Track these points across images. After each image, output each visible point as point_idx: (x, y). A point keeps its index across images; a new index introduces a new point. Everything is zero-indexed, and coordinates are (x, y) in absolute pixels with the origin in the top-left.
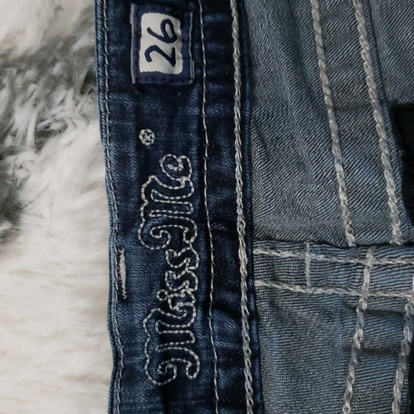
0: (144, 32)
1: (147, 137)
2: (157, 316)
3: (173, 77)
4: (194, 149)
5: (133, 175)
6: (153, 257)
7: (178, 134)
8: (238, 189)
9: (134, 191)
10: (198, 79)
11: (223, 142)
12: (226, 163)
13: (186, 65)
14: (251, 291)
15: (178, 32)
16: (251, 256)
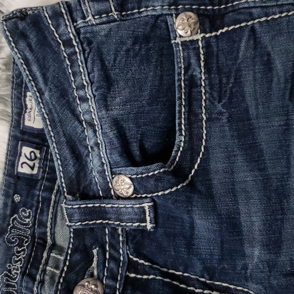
0: (23, 154)
1: (17, 198)
2: (6, 275)
3: (32, 175)
4: (34, 208)
5: (8, 212)
6: (9, 249)
7: (29, 200)
8: (48, 229)
9: (8, 219)
10: (43, 178)
11: (45, 209)
12: (45, 218)
13: (39, 171)
14: (44, 271)
15: (38, 155)
16: (49, 256)
